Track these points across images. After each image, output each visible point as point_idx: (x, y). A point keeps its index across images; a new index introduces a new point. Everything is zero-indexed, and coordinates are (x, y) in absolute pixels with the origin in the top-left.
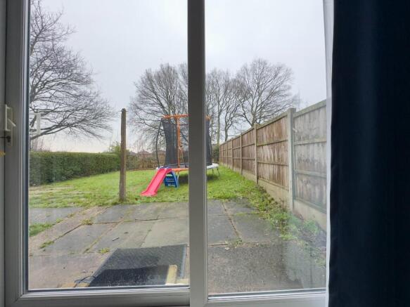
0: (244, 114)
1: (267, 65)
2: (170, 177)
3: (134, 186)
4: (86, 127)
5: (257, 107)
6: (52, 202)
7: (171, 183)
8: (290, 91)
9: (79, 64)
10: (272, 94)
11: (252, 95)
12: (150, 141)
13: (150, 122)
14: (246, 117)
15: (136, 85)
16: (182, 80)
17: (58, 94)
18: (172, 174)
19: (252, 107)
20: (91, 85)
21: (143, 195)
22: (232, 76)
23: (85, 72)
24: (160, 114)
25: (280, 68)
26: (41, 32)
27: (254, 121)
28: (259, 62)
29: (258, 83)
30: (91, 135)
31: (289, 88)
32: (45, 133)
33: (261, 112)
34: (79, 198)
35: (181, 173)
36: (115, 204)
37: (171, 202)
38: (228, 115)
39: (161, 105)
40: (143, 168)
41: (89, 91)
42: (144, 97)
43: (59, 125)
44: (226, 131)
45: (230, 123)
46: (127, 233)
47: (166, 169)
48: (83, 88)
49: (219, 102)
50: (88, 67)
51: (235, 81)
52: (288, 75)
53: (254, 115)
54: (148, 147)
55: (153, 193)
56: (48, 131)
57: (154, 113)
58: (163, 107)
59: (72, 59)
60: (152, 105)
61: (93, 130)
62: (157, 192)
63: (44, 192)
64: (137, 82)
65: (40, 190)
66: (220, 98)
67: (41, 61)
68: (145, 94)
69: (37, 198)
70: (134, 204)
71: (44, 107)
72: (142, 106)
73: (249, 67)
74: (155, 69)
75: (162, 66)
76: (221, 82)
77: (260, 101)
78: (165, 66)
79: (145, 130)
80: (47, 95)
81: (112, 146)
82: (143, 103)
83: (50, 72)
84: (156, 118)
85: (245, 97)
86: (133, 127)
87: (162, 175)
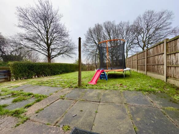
0: (138, 43)
1: (154, 13)
2: (103, 75)
3: (85, 78)
4: (67, 54)
5: (146, 38)
6: (52, 84)
7: (104, 78)
8: (171, 25)
9: (64, 29)
10: (157, 29)
11: (143, 32)
12: (91, 59)
13: (91, 50)
14: (139, 44)
15: (85, 35)
16: (105, 30)
17: (58, 42)
18: (104, 73)
19: (143, 38)
20: (69, 37)
21: (90, 84)
22: (131, 23)
23: (66, 32)
24: (95, 47)
25: (163, 13)
26: (52, 19)
27: (144, 46)
28: (148, 13)
29: (147, 25)
30: (69, 57)
31: (170, 23)
32: (55, 57)
33: (148, 41)
34: (62, 83)
35: (109, 72)
36: (76, 87)
37: (106, 89)
38: (128, 44)
39: (95, 43)
40: (88, 70)
41: (68, 39)
42: (88, 40)
43: (59, 54)
44: (127, 53)
45: (129, 48)
46: (82, 111)
47: (101, 70)
48: (66, 39)
49: (123, 38)
50: (67, 29)
51: (132, 26)
52: (169, 16)
53: (144, 42)
54: (90, 62)
55: (95, 83)
56: (55, 56)
57: (92, 46)
58: (96, 44)
59: (62, 27)
60: (92, 43)
61: (69, 55)
62: (96, 82)
63: (51, 79)
64: (85, 34)
65: (50, 78)
66: (124, 36)
67: (53, 30)
68: (89, 38)
69: (48, 81)
70: (85, 88)
71: (54, 47)
72: (88, 44)
73: (142, 16)
74: (93, 27)
75: (95, 25)
76: (125, 28)
77: (148, 34)
78: (97, 25)
79: (89, 54)
80: (55, 43)
81: (76, 61)
82: (88, 43)
83: (55, 34)
84: (93, 49)
85: (139, 34)
86: (84, 53)
87: (99, 73)
